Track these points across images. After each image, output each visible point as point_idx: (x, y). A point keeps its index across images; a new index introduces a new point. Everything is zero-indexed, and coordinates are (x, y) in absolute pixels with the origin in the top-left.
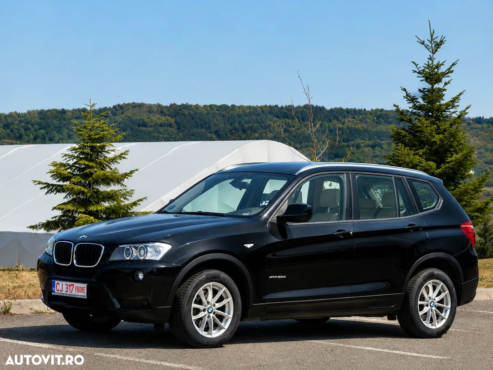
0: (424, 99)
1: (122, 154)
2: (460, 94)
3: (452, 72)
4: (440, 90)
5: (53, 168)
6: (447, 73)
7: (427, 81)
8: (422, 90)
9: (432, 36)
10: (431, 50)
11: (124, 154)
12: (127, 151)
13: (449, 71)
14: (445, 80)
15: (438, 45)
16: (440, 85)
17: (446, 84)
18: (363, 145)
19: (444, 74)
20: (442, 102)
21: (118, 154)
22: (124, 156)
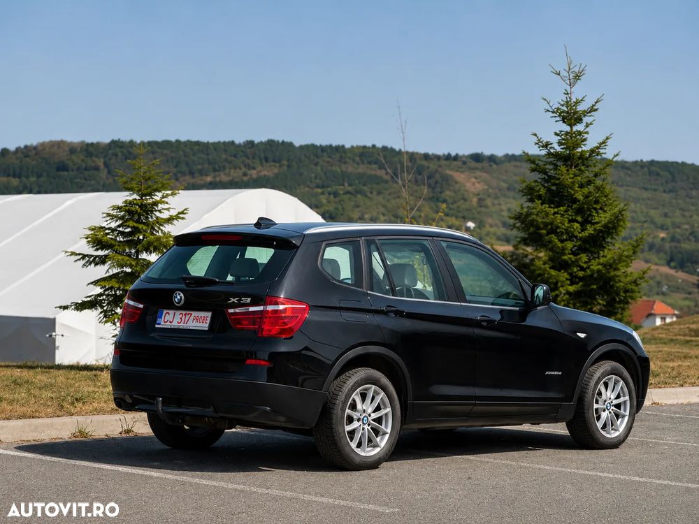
0: (560, 143)
1: (179, 213)
2: (607, 138)
3: (596, 110)
4: (580, 133)
5: (90, 232)
6: (590, 112)
7: (564, 122)
8: (559, 132)
9: (569, 64)
10: (568, 82)
11: (182, 213)
12: (186, 209)
13: (592, 109)
14: (586, 119)
15: (578, 77)
16: (579, 127)
17: (587, 126)
18: (342, 192)
19: (585, 113)
20: (584, 148)
21: (173, 213)
22: (181, 216)
